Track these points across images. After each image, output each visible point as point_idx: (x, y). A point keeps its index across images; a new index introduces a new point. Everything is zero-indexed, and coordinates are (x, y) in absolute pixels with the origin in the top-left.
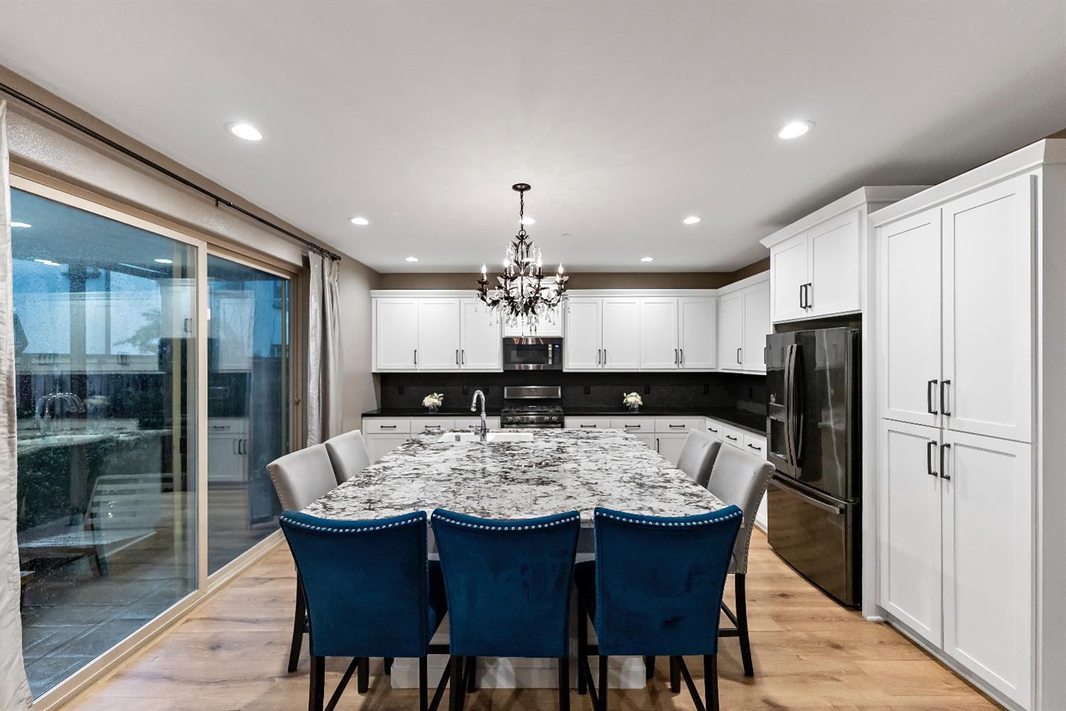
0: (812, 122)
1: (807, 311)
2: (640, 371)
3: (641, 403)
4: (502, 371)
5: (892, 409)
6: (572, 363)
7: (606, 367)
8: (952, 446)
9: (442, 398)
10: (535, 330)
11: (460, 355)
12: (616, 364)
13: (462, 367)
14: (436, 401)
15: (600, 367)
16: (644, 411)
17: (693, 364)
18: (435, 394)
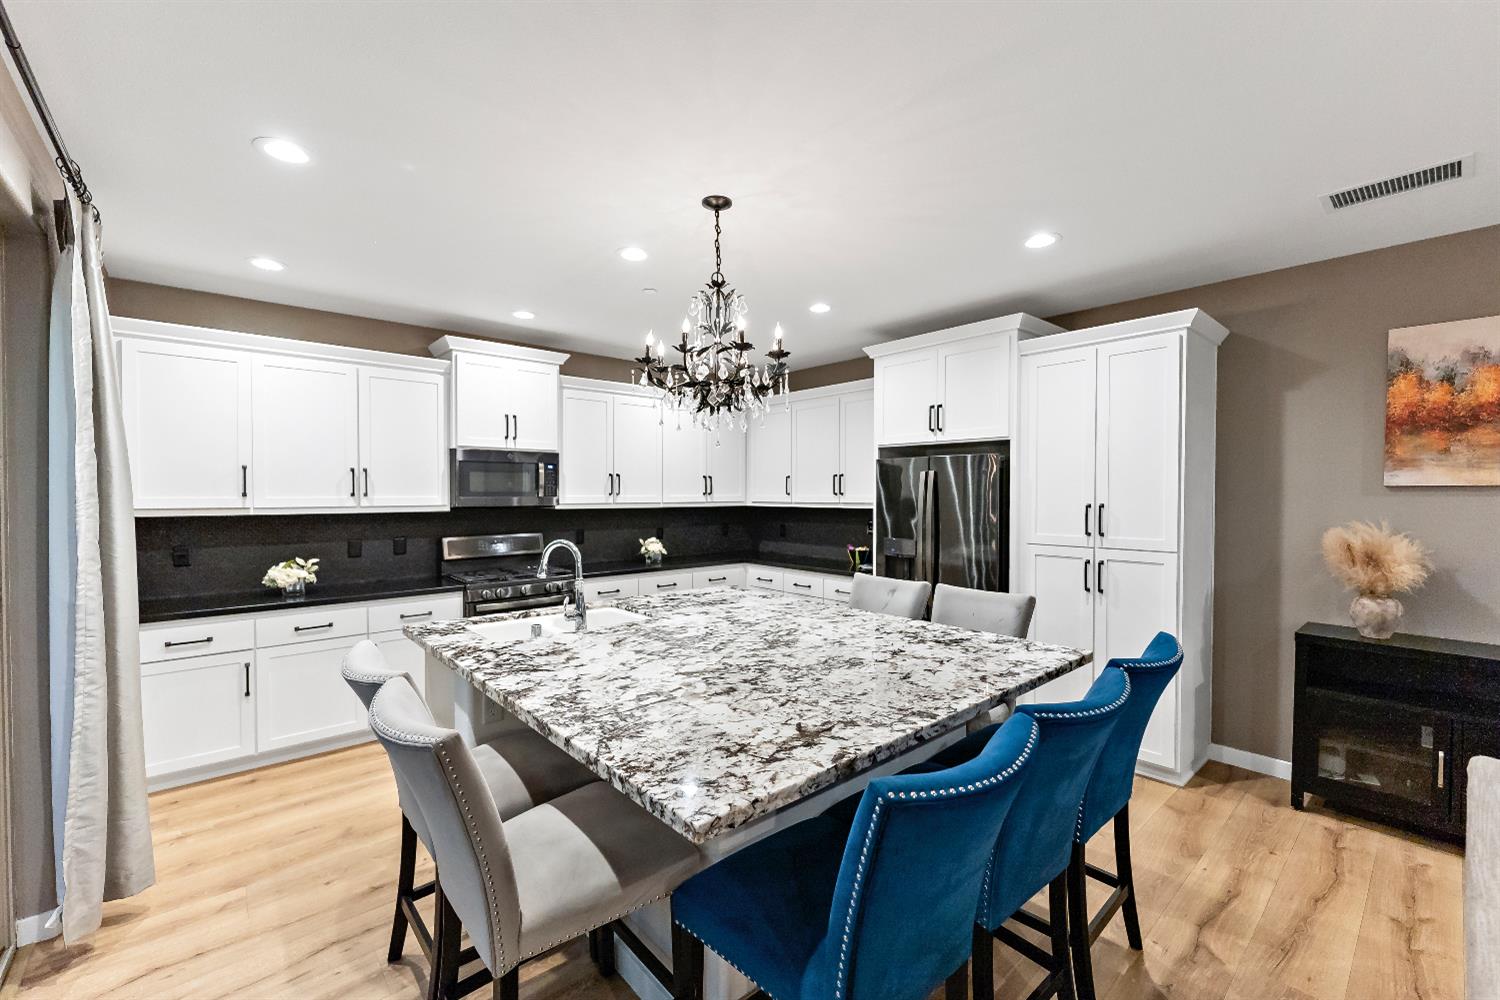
0: (1061, 237)
1: (935, 435)
2: (661, 506)
3: (665, 552)
4: (448, 509)
5: (1038, 534)
6: (572, 495)
7: (620, 499)
8: (1105, 562)
9: (316, 567)
10: (515, 438)
11: (358, 479)
12: (634, 497)
13: (365, 502)
14: (303, 574)
15: (611, 499)
16: (669, 562)
17: (725, 496)
18: (300, 561)
